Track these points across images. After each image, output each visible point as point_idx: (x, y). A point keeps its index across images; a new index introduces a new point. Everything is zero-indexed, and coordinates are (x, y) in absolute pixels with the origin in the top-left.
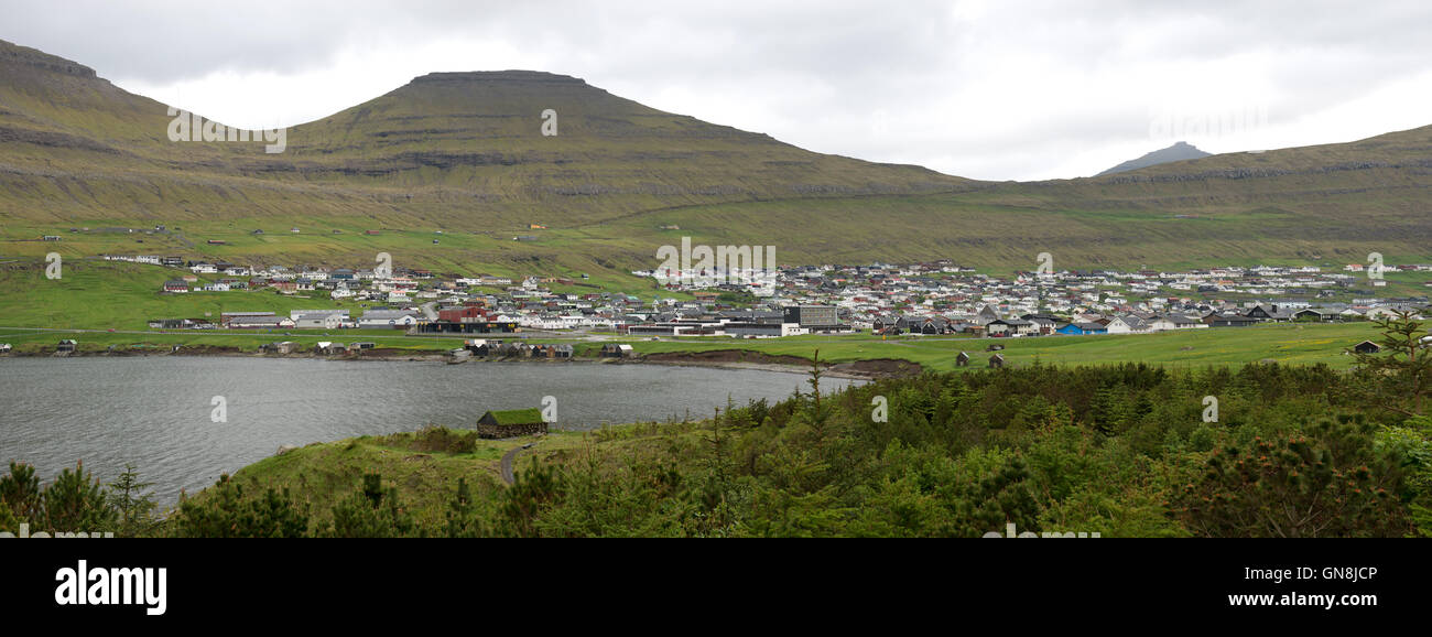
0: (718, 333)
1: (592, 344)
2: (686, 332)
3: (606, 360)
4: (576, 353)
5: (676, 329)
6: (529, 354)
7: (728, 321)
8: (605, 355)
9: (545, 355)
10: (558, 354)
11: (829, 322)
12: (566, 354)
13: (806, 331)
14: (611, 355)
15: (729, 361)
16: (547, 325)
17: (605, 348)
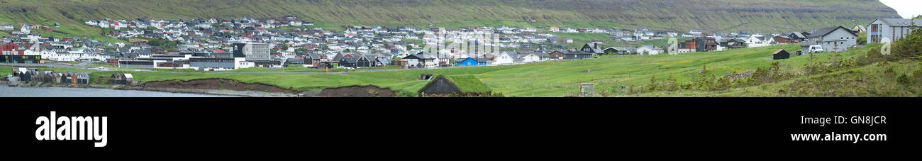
0: (186, 66)
1: (101, 73)
2: (161, 65)
3: (115, 86)
4: (91, 80)
5: (155, 62)
6: (59, 80)
7: (190, 56)
8: (114, 82)
9: (70, 81)
10: (79, 81)
11: (264, 58)
12: (85, 81)
13: (252, 65)
14: (118, 82)
15: (210, 88)
16: (61, 58)
17: (113, 76)
